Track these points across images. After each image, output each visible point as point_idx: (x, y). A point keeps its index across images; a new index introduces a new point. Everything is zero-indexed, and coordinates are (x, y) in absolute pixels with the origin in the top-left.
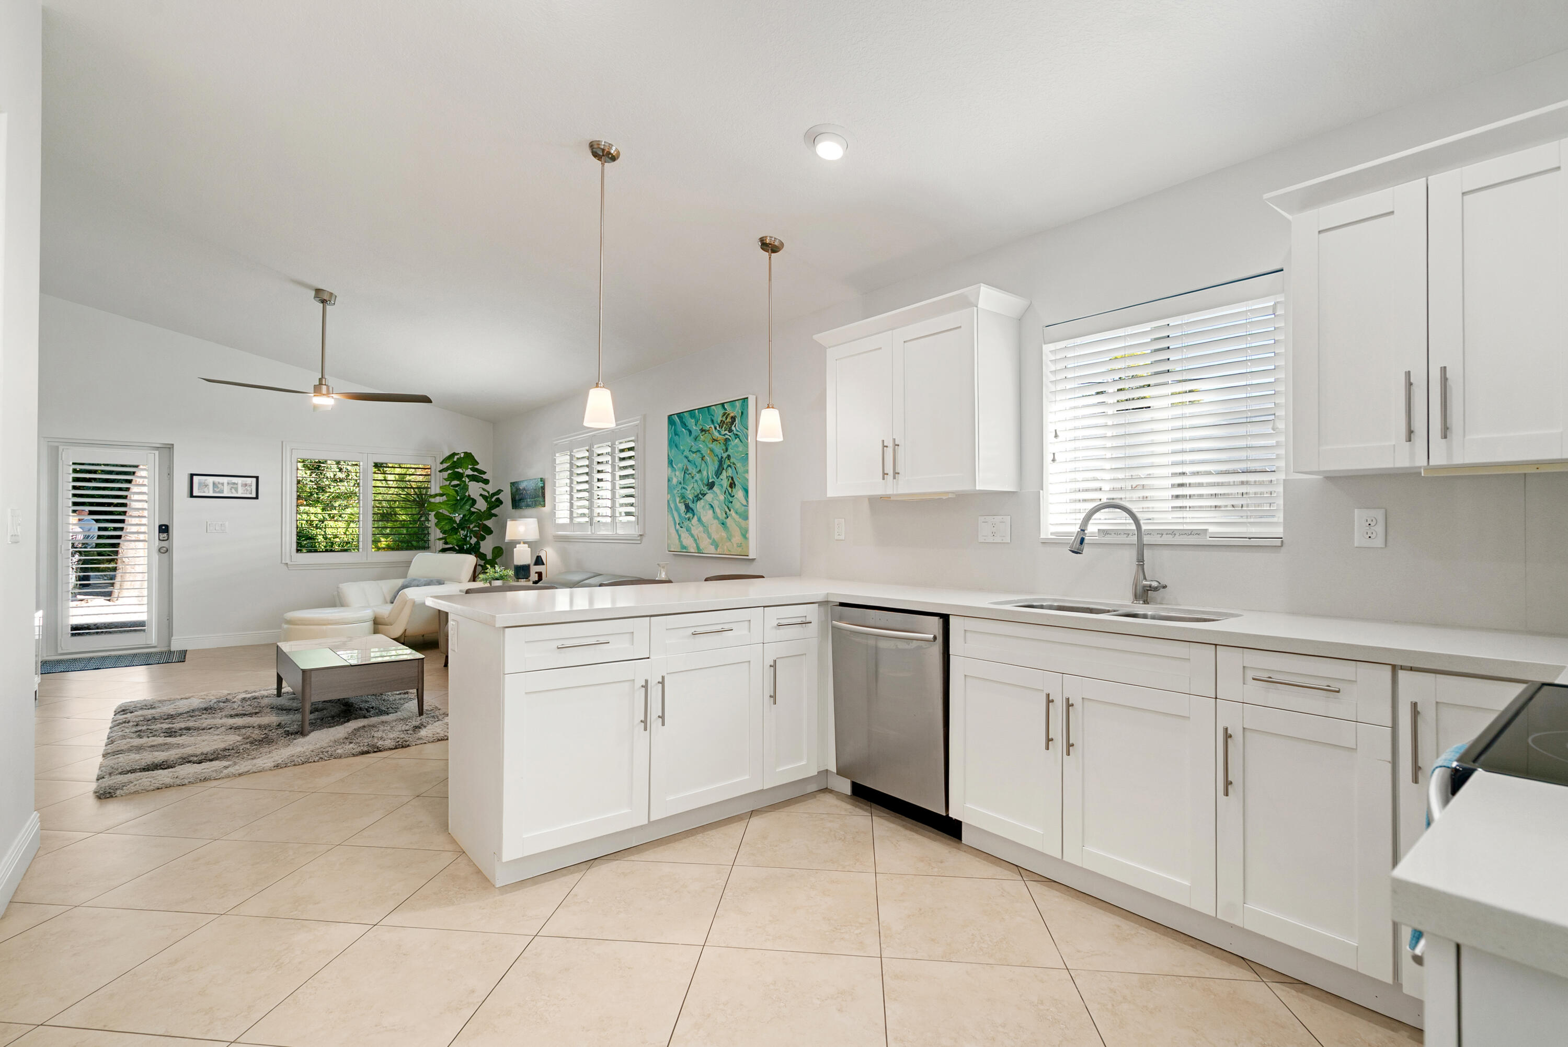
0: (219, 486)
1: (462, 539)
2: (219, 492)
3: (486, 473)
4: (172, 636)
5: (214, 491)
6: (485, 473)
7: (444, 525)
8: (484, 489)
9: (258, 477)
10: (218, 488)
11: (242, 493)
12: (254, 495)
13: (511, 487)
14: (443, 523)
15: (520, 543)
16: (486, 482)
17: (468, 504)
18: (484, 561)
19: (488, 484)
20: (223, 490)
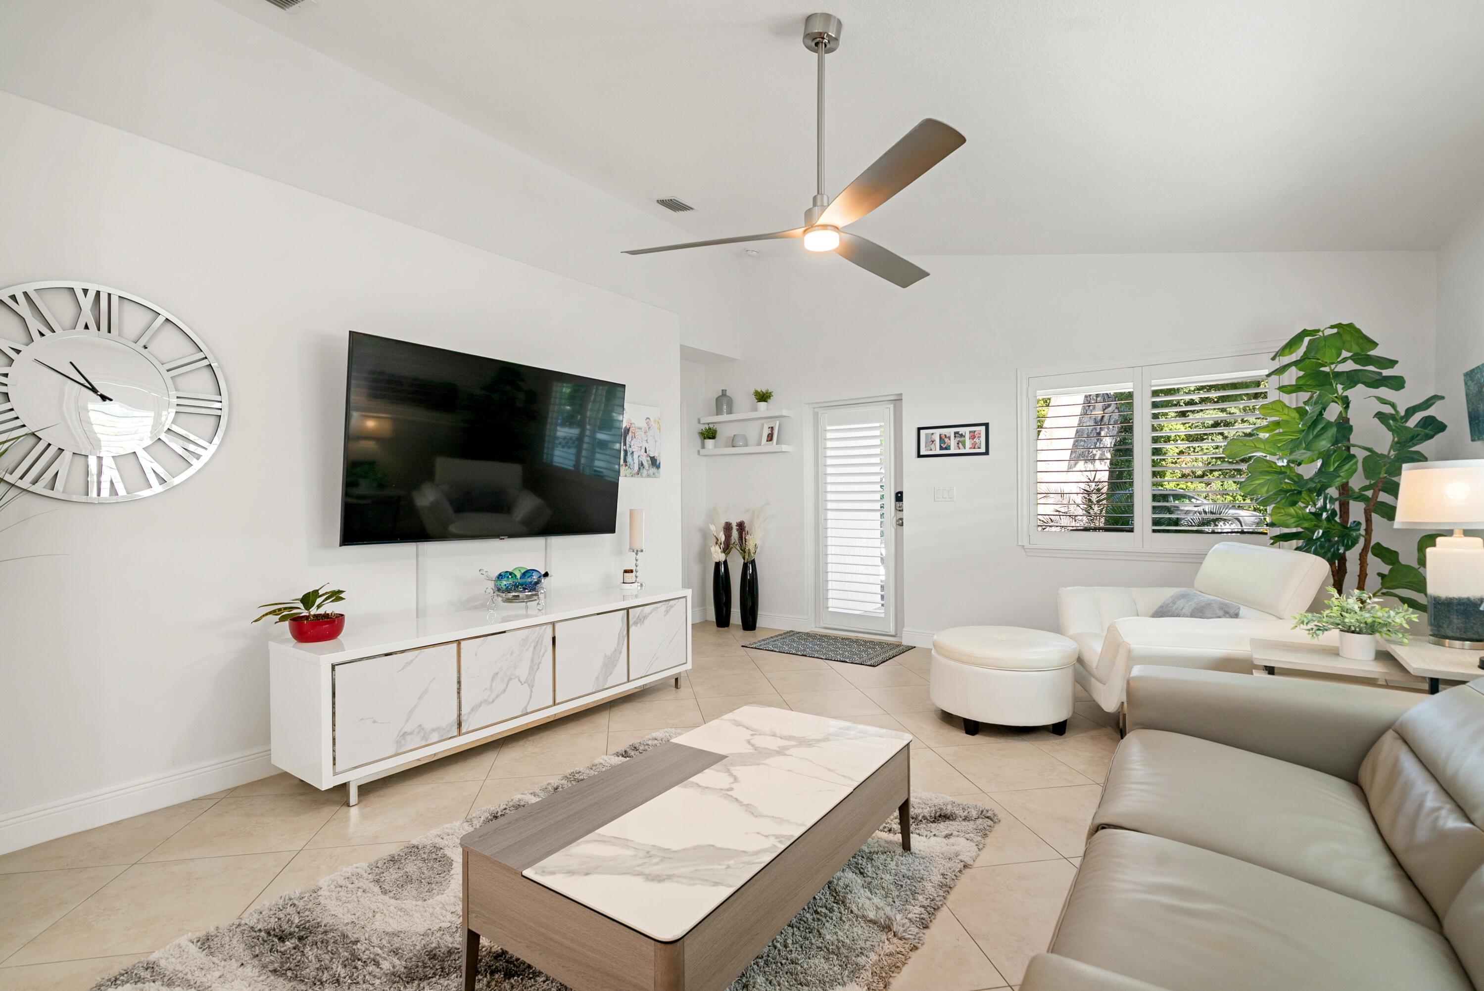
0: (946, 440)
1: (1312, 516)
2: (946, 449)
3: (1396, 362)
4: (904, 627)
5: (941, 448)
6: (1392, 363)
7: (1259, 484)
8: (1384, 402)
9: (988, 424)
10: (945, 443)
11: (970, 448)
12: (983, 450)
13: (1466, 384)
14: (1258, 482)
15: (1449, 533)
16: (1397, 383)
17: (1325, 436)
18: (1391, 567)
19: (1403, 387)
20: (950, 446)
